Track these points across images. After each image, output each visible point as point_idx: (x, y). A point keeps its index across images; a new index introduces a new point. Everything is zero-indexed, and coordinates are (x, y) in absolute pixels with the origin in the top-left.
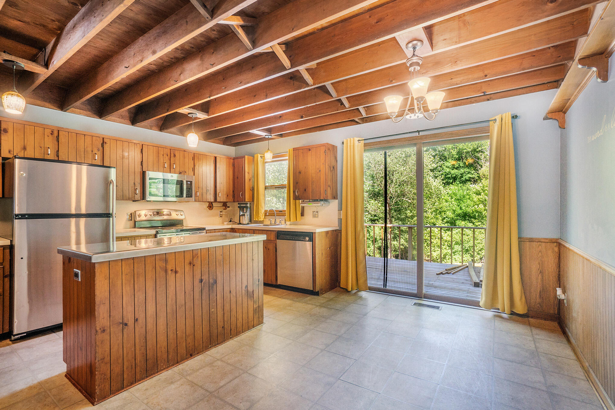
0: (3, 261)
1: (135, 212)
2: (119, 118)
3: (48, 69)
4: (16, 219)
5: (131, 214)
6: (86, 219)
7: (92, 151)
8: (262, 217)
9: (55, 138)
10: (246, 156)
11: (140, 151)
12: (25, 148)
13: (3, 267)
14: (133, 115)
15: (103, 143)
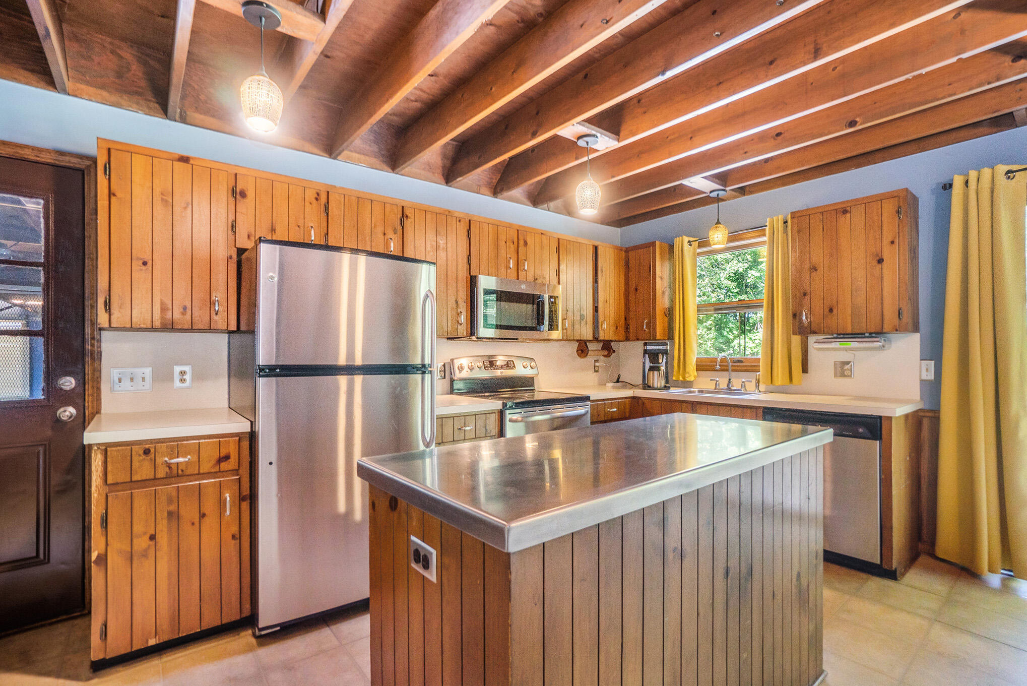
0: (239, 467)
1: (452, 360)
2: (424, 169)
3: (324, 20)
4: (260, 376)
5: (444, 365)
6: (363, 378)
7: (384, 234)
8: (692, 373)
9: (323, 208)
10: (658, 243)
11: (466, 233)
12: (273, 230)
13: (240, 478)
14: (448, 163)
15: (404, 216)
